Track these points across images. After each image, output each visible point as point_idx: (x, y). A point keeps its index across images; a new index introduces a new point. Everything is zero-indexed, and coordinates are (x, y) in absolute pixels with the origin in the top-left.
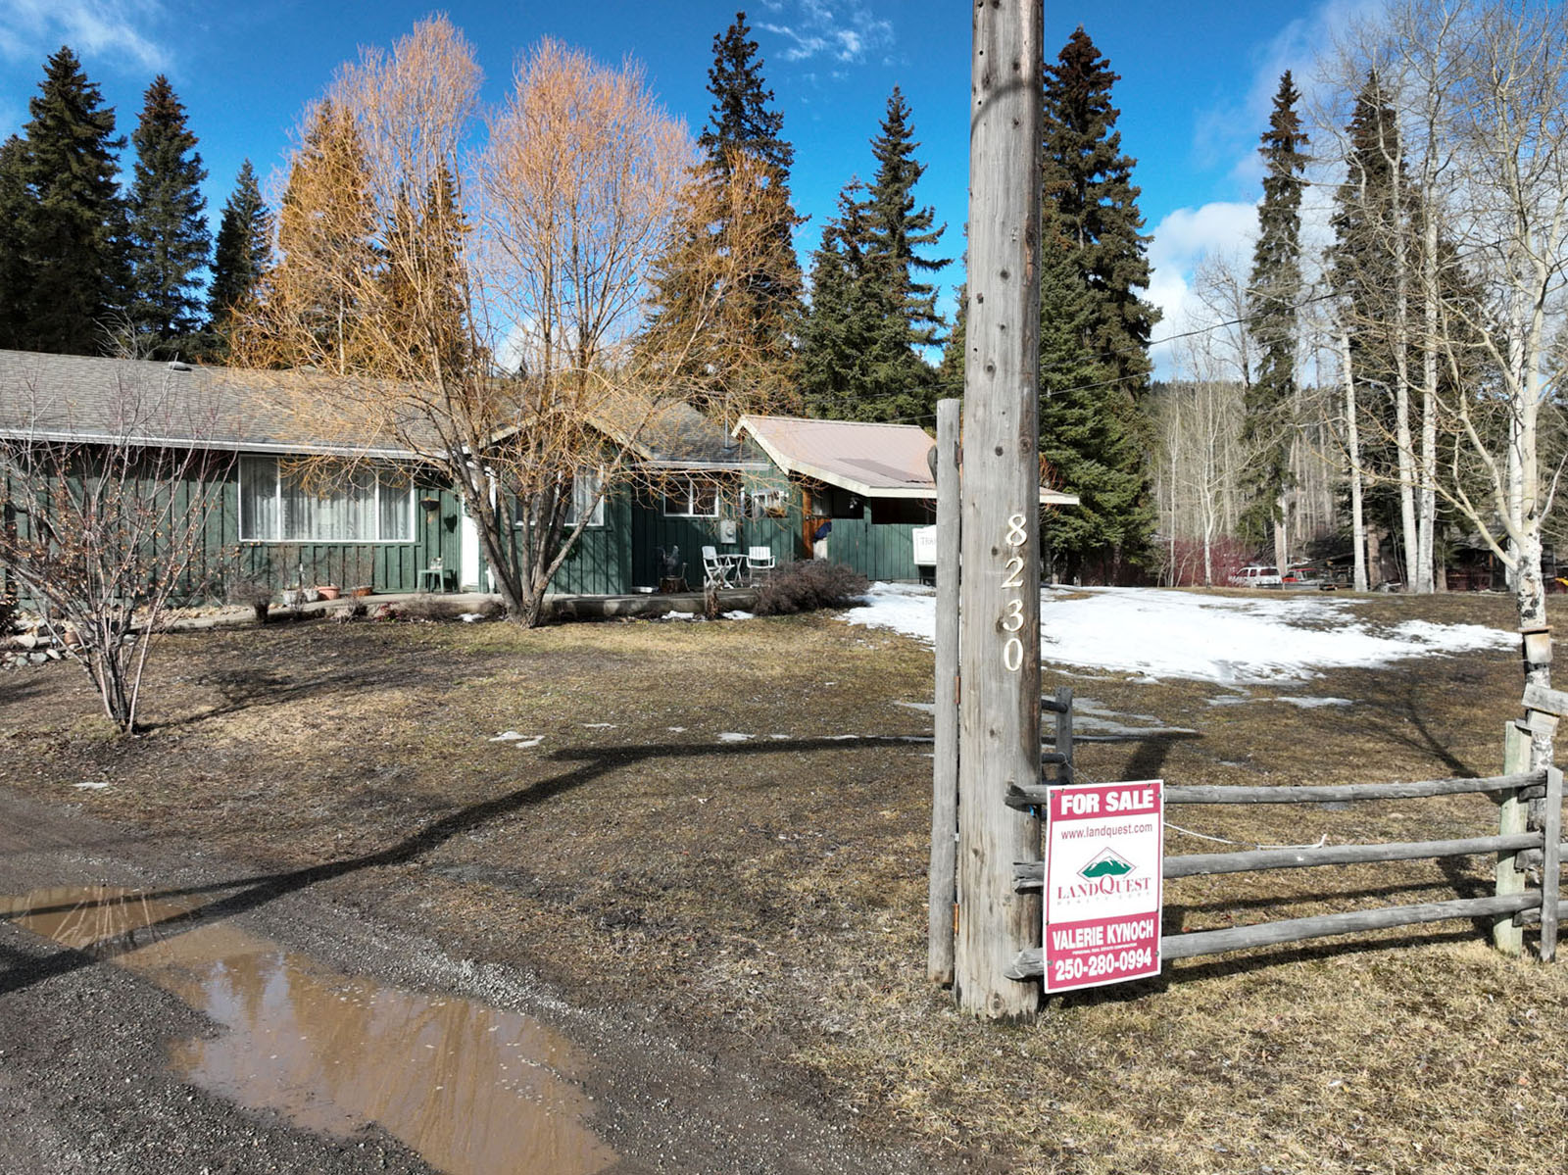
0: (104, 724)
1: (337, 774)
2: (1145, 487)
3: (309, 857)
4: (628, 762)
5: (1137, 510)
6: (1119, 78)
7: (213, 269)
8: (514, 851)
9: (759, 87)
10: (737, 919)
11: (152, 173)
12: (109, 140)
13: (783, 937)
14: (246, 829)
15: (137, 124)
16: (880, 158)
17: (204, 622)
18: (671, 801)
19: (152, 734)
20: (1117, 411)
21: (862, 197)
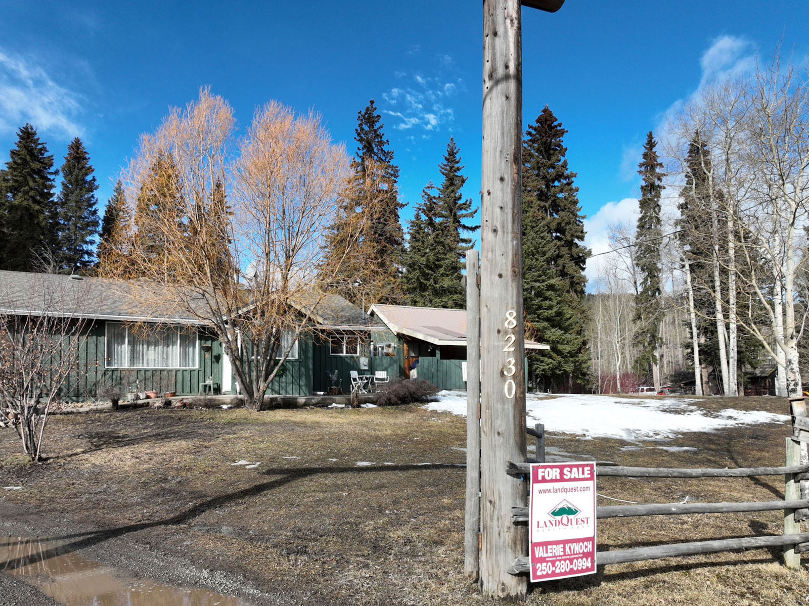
0: (24, 457)
1: (147, 481)
2: (584, 343)
3: (126, 521)
4: (306, 476)
5: (580, 355)
6: (567, 132)
7: (101, 235)
8: (239, 518)
9: (381, 138)
10: (360, 551)
11: (70, 186)
12: (50, 171)
13: (385, 559)
14: (93, 508)
15: (64, 162)
16: (444, 174)
17: (85, 408)
18: (328, 494)
19: (49, 462)
20: (569, 303)
21: (434, 193)
